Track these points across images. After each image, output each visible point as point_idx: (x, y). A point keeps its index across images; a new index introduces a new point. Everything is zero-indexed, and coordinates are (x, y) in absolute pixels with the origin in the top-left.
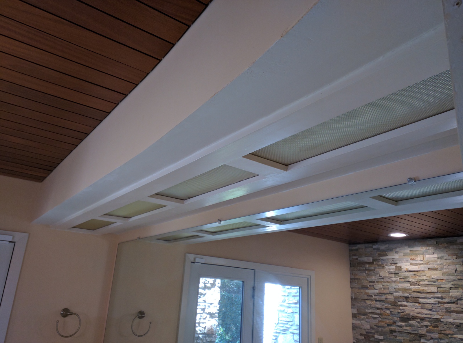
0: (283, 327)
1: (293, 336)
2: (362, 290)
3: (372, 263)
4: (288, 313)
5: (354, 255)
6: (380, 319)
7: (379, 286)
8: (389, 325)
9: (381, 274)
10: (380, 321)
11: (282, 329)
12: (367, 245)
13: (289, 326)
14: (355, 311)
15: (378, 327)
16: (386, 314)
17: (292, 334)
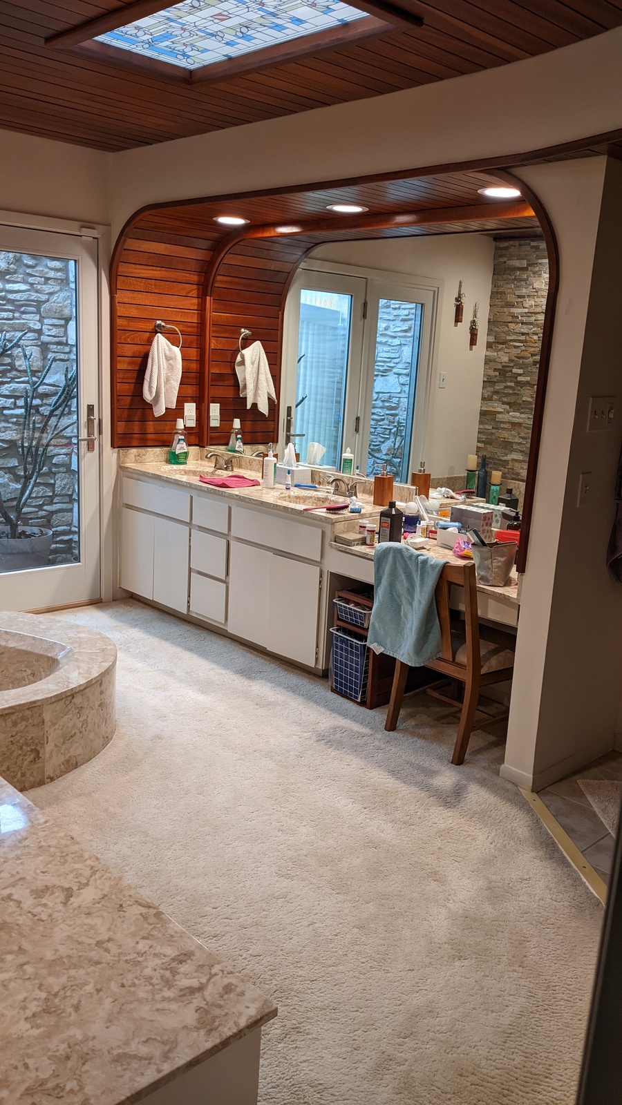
0: (383, 366)
1: (398, 378)
2: (505, 310)
3: (525, 269)
4: (393, 346)
5: (502, 256)
6: (523, 348)
7: (529, 302)
8: (532, 355)
9: (535, 285)
10: (523, 351)
11: (381, 369)
12: (522, 242)
13: (392, 365)
14: (492, 339)
15: (519, 358)
16: (532, 340)
17: (397, 376)
